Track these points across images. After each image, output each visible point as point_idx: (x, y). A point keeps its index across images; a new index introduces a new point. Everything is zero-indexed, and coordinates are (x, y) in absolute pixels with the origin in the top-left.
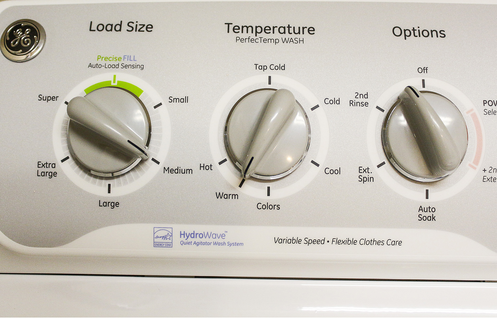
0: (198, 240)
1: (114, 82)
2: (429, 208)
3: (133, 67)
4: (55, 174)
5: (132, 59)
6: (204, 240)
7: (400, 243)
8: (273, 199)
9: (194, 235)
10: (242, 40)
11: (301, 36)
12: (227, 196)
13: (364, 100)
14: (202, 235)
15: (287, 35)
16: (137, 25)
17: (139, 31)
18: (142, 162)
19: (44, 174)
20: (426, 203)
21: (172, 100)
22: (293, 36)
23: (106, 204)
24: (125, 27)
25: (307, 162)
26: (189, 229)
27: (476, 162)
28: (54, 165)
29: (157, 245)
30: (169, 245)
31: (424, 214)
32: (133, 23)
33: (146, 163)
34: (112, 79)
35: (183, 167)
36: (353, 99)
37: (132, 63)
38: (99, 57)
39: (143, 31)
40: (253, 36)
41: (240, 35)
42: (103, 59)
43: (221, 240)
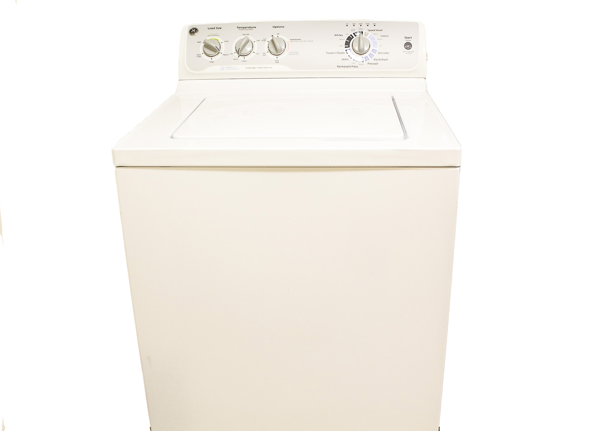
0: (230, 68)
3: (217, 36)
4: (200, 56)
6: (231, 68)
7: (271, 68)
8: (245, 60)
9: (229, 67)
10: (240, 30)
11: (253, 29)
12: (236, 59)
13: (265, 40)
14: (230, 67)
15: (250, 29)
16: (218, 28)
18: (218, 53)
19: (198, 57)
20: (277, 59)
21: (225, 41)
22: (251, 29)
23: (211, 62)
24: (215, 28)
25: (252, 52)
26: (228, 66)
27: (288, 51)
29: (221, 70)
30: (224, 70)
31: (276, 62)
33: (219, 54)
34: (213, 38)
35: (227, 54)
36: (262, 40)
37: (217, 35)
38: (210, 34)
40: (243, 29)
41: (240, 29)
43: (234, 68)
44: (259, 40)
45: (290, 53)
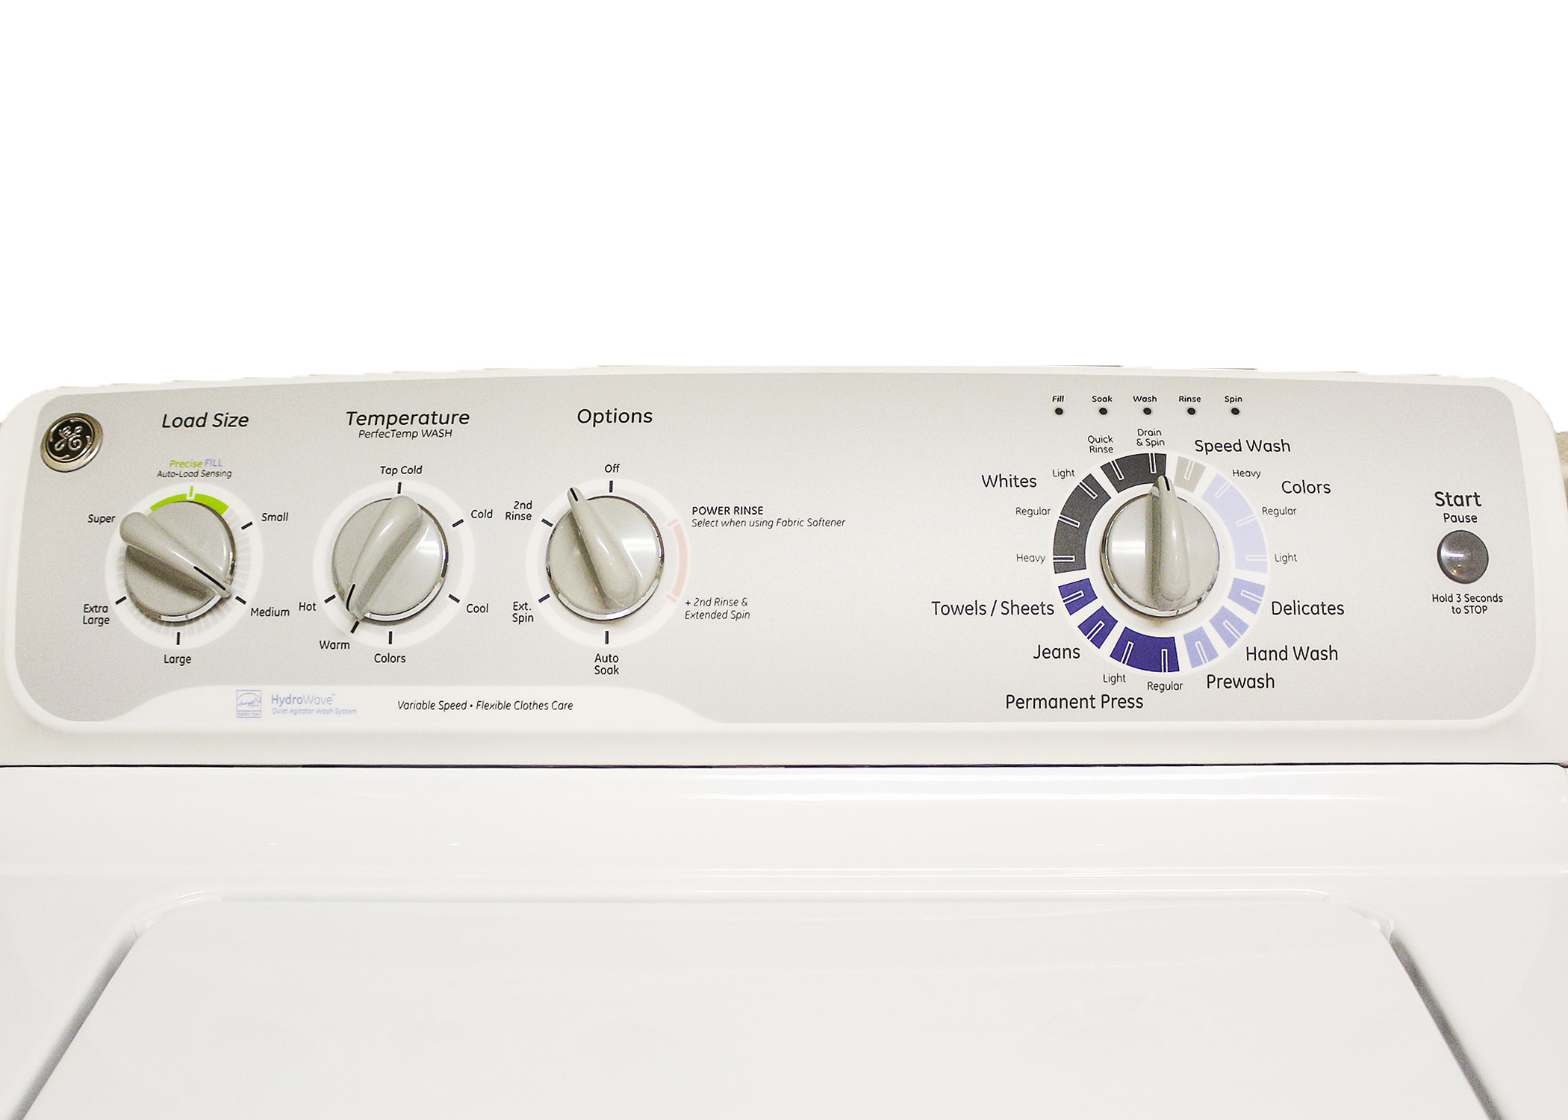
0: (295, 706)
1: (191, 496)
2: (610, 656)
3: (217, 474)
4: (107, 620)
5: (216, 464)
6: (303, 706)
7: (570, 706)
8: (394, 649)
9: (290, 699)
10: (367, 435)
11: (448, 427)
12: (334, 646)
13: (527, 512)
14: (300, 700)
15: (430, 427)
16: (227, 418)
17: (229, 426)
18: (221, 601)
19: (92, 621)
20: (605, 650)
21: (266, 517)
22: (438, 427)
23: (173, 660)
24: (211, 420)
25: (444, 596)
26: (284, 691)
27: (677, 592)
28: (106, 609)
29: (241, 715)
30: (257, 715)
31: (602, 665)
32: (222, 415)
33: (228, 602)
34: (188, 493)
35: (277, 608)
36: (511, 510)
37: (216, 470)
38: (173, 463)
39: (235, 426)
40: (383, 428)
41: (366, 428)
42: (178, 465)
43: (326, 706)
44: (490, 515)
45: (693, 610)
